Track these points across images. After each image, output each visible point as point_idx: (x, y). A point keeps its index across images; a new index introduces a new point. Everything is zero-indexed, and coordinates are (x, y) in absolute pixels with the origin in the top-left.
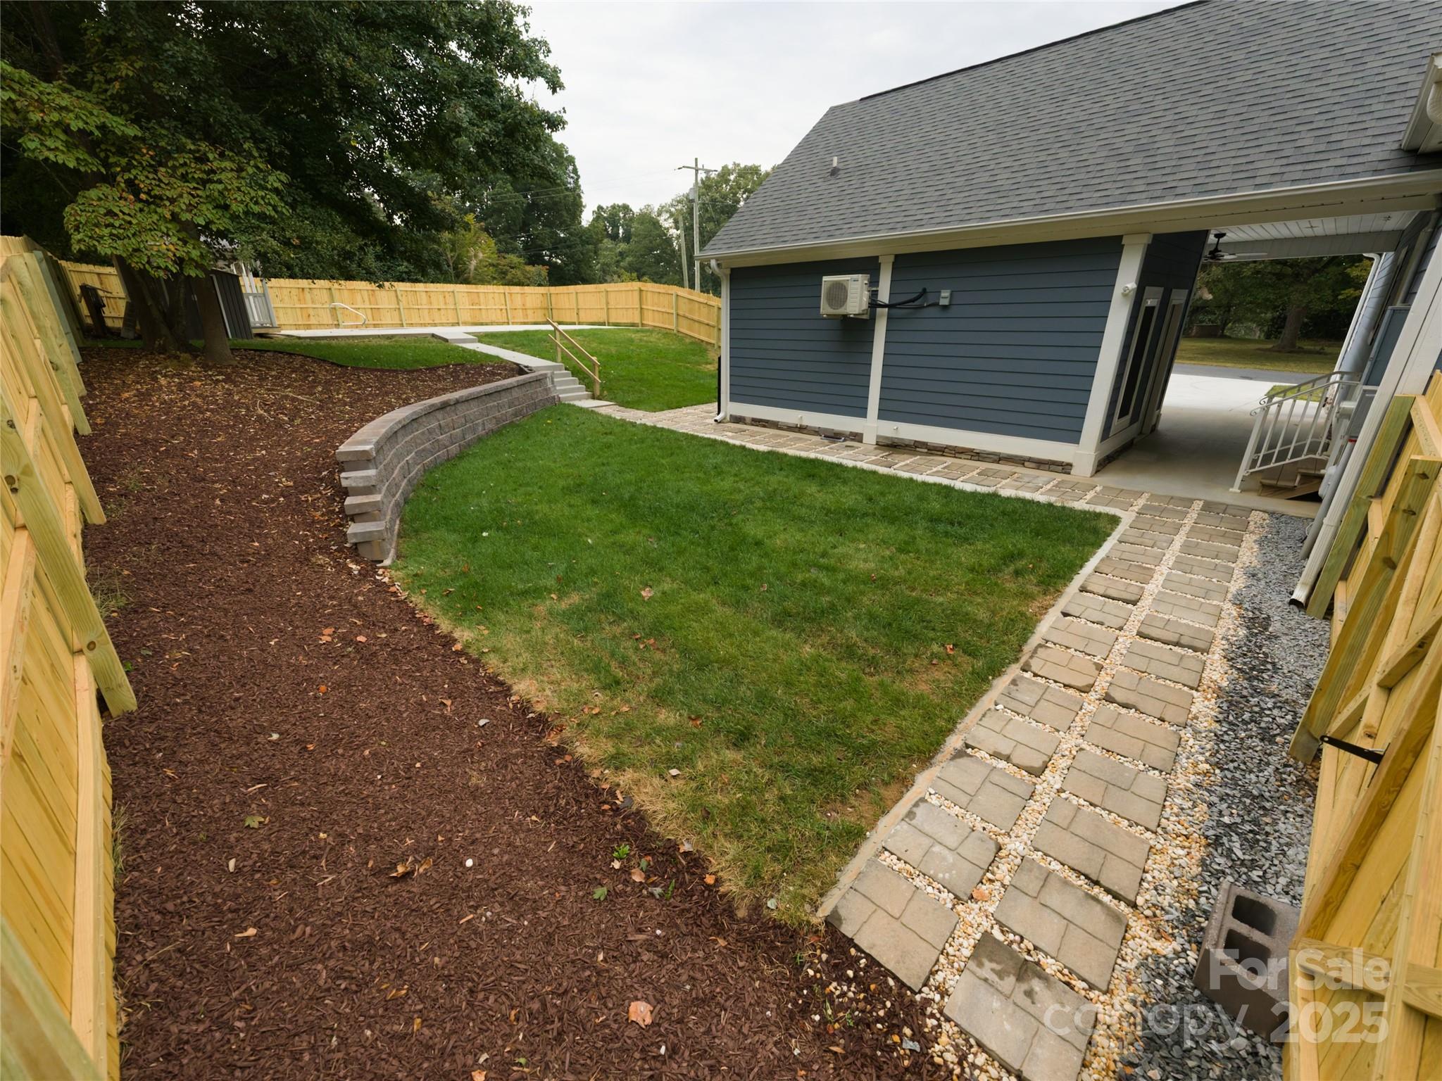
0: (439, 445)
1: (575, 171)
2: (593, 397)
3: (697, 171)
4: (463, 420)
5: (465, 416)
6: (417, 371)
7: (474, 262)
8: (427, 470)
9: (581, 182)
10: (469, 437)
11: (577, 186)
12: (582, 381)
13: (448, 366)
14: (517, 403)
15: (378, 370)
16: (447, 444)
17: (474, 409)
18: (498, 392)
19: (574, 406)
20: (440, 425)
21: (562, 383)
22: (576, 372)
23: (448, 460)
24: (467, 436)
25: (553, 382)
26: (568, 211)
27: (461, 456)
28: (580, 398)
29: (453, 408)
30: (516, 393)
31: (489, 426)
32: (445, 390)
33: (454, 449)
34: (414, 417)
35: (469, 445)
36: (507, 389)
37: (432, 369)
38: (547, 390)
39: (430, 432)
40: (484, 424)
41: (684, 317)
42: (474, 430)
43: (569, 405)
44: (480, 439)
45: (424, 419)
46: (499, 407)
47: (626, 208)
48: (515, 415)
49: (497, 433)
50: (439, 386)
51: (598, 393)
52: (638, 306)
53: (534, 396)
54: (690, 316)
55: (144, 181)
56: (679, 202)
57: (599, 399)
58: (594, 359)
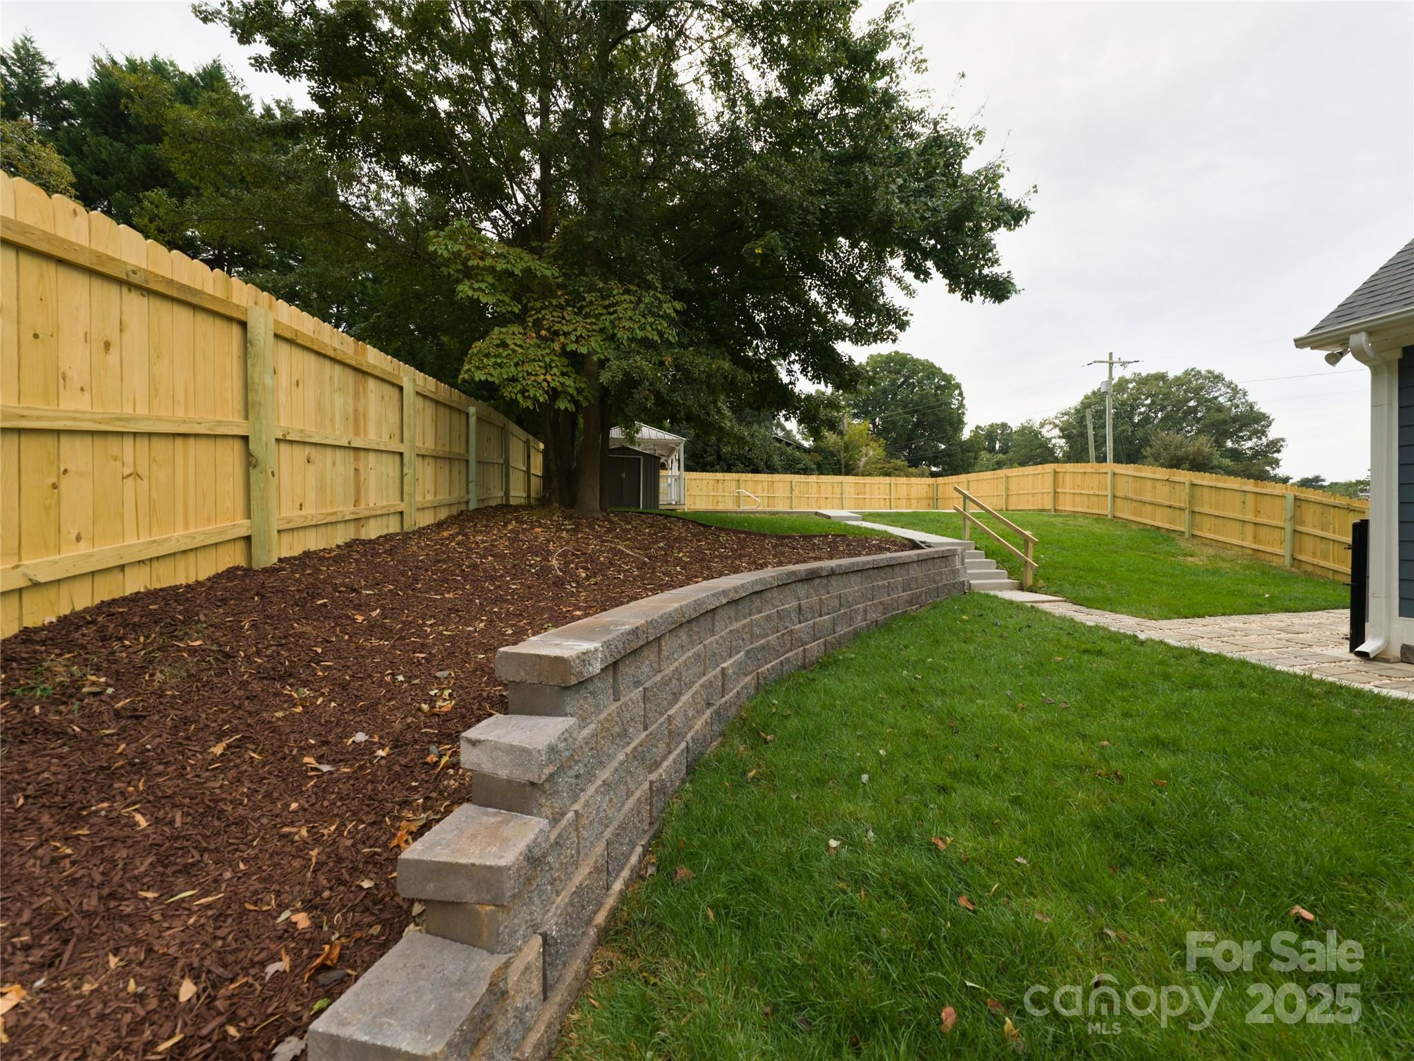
0: (794, 640)
1: (961, 394)
2: (1021, 588)
3: (1111, 364)
4: (836, 603)
5: (840, 597)
6: (789, 537)
7: (864, 459)
8: (763, 687)
9: (965, 402)
10: (842, 630)
11: (961, 405)
12: (1001, 564)
13: (826, 536)
14: (913, 586)
15: (742, 532)
16: (805, 638)
17: (854, 587)
18: (891, 566)
19: (996, 597)
20: (800, 607)
21: (974, 566)
22: (993, 553)
23: (804, 667)
24: (838, 629)
25: (963, 563)
26: (951, 424)
27: (824, 664)
28: (1001, 587)
29: (825, 581)
30: (915, 572)
31: (873, 616)
32: (816, 559)
33: (815, 648)
34: (757, 588)
35: (839, 643)
36: (904, 564)
37: (808, 537)
38: (954, 572)
39: (781, 615)
40: (865, 611)
41: (1126, 498)
42: (850, 619)
43: (988, 596)
44: (856, 634)
45: (775, 593)
46: (889, 589)
47: (1004, 426)
48: (911, 602)
49: (883, 626)
50: (811, 554)
51: (1030, 581)
52: (1051, 490)
53: (937, 578)
54: (1138, 498)
55: (549, 316)
56: (1066, 414)
57: (1031, 590)
58: (1028, 533)
